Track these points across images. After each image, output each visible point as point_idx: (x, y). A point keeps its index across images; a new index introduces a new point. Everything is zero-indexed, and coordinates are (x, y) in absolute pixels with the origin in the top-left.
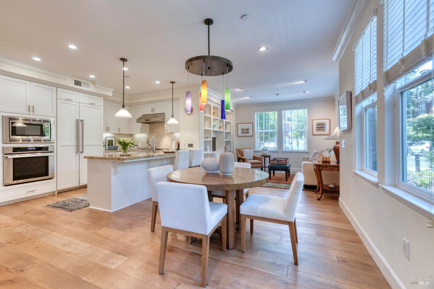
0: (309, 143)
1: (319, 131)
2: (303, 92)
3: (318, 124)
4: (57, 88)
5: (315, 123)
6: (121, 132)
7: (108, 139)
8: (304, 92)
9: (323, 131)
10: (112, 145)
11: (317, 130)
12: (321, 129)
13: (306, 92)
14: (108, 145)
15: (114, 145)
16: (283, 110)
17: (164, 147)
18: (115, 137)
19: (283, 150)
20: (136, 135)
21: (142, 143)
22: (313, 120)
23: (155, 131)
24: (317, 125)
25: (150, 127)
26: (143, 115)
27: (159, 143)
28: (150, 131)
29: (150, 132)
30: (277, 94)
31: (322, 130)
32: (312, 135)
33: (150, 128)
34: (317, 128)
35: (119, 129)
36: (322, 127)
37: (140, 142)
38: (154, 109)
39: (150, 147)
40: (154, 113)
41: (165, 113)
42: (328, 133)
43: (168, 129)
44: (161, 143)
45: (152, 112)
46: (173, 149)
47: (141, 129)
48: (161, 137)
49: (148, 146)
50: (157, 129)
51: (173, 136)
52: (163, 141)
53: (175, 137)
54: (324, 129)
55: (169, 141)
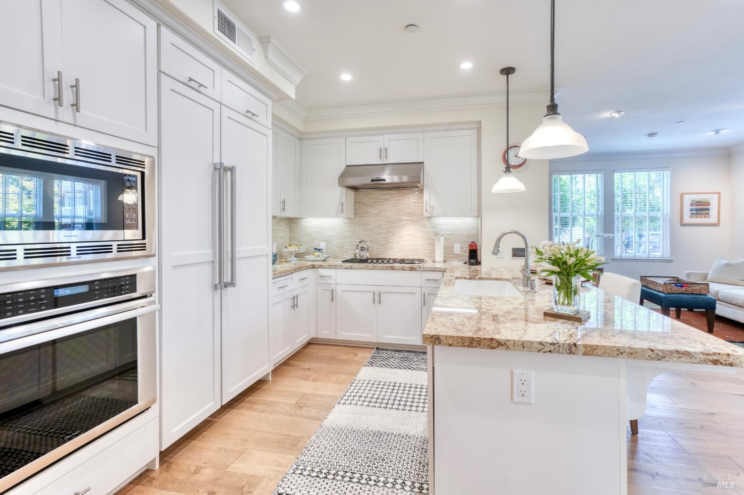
0: (674, 242)
1: (697, 217)
2: (713, 133)
3: (694, 203)
4: (158, 25)
5: (688, 200)
8: (717, 132)
9: (705, 217)
11: (692, 214)
12: (700, 212)
13: (722, 132)
16: (616, 170)
19: (616, 255)
20: (306, 220)
21: (327, 242)
22: (682, 195)
23: (373, 211)
24: (692, 205)
25: (355, 199)
26: (347, 166)
27: (388, 243)
28: (355, 210)
29: (356, 212)
30: (651, 135)
31: (703, 216)
32: (680, 225)
33: (355, 202)
34: (692, 210)
36: (702, 210)
38: (386, 150)
39: (366, 255)
40: (387, 161)
41: (423, 162)
42: (716, 221)
43: (433, 208)
44: (391, 244)
45: (381, 157)
46: (437, 261)
47: (342, 204)
48: (392, 227)
49: (360, 253)
50: (378, 205)
51: (433, 225)
52: (398, 237)
53: (439, 227)
54: (708, 214)
55: (420, 239)
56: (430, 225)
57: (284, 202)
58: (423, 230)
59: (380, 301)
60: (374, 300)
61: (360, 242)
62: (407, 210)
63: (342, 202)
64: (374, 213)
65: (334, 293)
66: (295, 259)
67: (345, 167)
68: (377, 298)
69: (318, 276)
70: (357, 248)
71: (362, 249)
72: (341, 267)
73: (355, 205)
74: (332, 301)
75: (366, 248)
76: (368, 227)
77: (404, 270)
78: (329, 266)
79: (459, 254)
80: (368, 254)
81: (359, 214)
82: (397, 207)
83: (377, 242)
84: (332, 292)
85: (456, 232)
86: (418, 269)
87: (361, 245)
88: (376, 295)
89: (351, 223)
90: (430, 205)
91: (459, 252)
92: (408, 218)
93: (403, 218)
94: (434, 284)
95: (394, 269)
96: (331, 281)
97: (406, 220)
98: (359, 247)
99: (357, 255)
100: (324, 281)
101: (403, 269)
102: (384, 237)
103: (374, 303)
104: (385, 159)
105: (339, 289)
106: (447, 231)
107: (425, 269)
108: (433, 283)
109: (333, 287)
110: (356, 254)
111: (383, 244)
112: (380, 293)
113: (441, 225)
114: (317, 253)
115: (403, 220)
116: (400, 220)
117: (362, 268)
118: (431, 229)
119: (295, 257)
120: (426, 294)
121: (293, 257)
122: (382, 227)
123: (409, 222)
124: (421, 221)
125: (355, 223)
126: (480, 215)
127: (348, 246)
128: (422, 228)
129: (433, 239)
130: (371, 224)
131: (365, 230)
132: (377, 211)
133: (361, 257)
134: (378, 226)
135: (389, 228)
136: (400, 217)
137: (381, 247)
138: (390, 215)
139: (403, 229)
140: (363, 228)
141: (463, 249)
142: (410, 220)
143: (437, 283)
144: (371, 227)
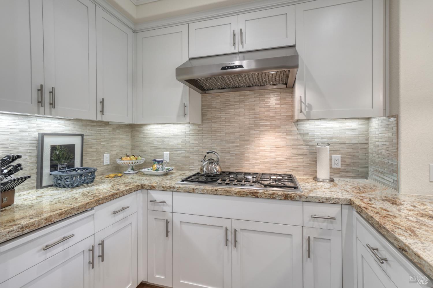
6: (106, 118)
7: (49, 142)
10: (71, 166)
14: (54, 167)
15: (77, 165)
17: (262, 167)
18: (82, 135)
20: (149, 127)
21: (172, 152)
23: (223, 115)
25: (202, 102)
26: (191, 59)
27: (243, 153)
28: (203, 115)
29: (205, 118)
33: (203, 106)
35: (99, 105)
37: (167, 150)
38: (242, 34)
39: (215, 169)
40: (243, 47)
41: (294, 46)
43: (310, 107)
44: (246, 155)
45: (234, 44)
46: (321, 180)
47: (185, 106)
48: (247, 135)
49: (208, 166)
50: (230, 109)
51: (302, 132)
52: (256, 146)
53: (310, 133)
55: (284, 149)
56: (297, 132)
57: (102, 102)
58: (289, 137)
59: (236, 241)
60: (227, 240)
61: (208, 153)
62: (266, 113)
63: (184, 104)
64: (226, 118)
65: (170, 226)
66: (132, 172)
67: (188, 59)
68: (231, 237)
69: (149, 201)
70: (204, 160)
71: (211, 161)
72: (179, 190)
73: (202, 110)
74: (167, 236)
75: (216, 159)
76: (218, 135)
77: (274, 198)
78: (163, 187)
79: (339, 169)
80: (218, 168)
81: (207, 119)
82: (254, 109)
83: (229, 152)
84: (167, 222)
85: (334, 140)
87: (209, 156)
88: (229, 233)
89: (199, 130)
90: (305, 104)
91: (339, 166)
92: (268, 123)
93: (261, 124)
95: (257, 197)
96: (166, 208)
97: (266, 126)
98: (207, 159)
99: (204, 169)
100: (156, 208)
101: (272, 197)
102: (237, 146)
103: (226, 245)
104: (240, 46)
105: (176, 219)
106: (322, 138)
107: (308, 200)
108: (324, 222)
109: (169, 216)
110: (203, 167)
111: (236, 155)
112: (235, 231)
113: (314, 131)
114: (156, 166)
115: (262, 125)
116: (257, 126)
117: (209, 192)
118: (299, 136)
119: (133, 169)
120: (312, 239)
121: (130, 170)
122: (236, 134)
123: (269, 127)
124: (286, 127)
125: (202, 130)
126: (394, 113)
127: (195, 156)
128: (287, 135)
129: (302, 149)
130: (222, 131)
131: (215, 138)
132: (229, 116)
133: (209, 171)
134: (230, 133)
135: (244, 135)
136: (258, 122)
137: (234, 158)
138: (245, 120)
139: (262, 136)
140: (212, 136)
141: (344, 161)
142: (271, 126)
143: (332, 223)
144: (222, 135)
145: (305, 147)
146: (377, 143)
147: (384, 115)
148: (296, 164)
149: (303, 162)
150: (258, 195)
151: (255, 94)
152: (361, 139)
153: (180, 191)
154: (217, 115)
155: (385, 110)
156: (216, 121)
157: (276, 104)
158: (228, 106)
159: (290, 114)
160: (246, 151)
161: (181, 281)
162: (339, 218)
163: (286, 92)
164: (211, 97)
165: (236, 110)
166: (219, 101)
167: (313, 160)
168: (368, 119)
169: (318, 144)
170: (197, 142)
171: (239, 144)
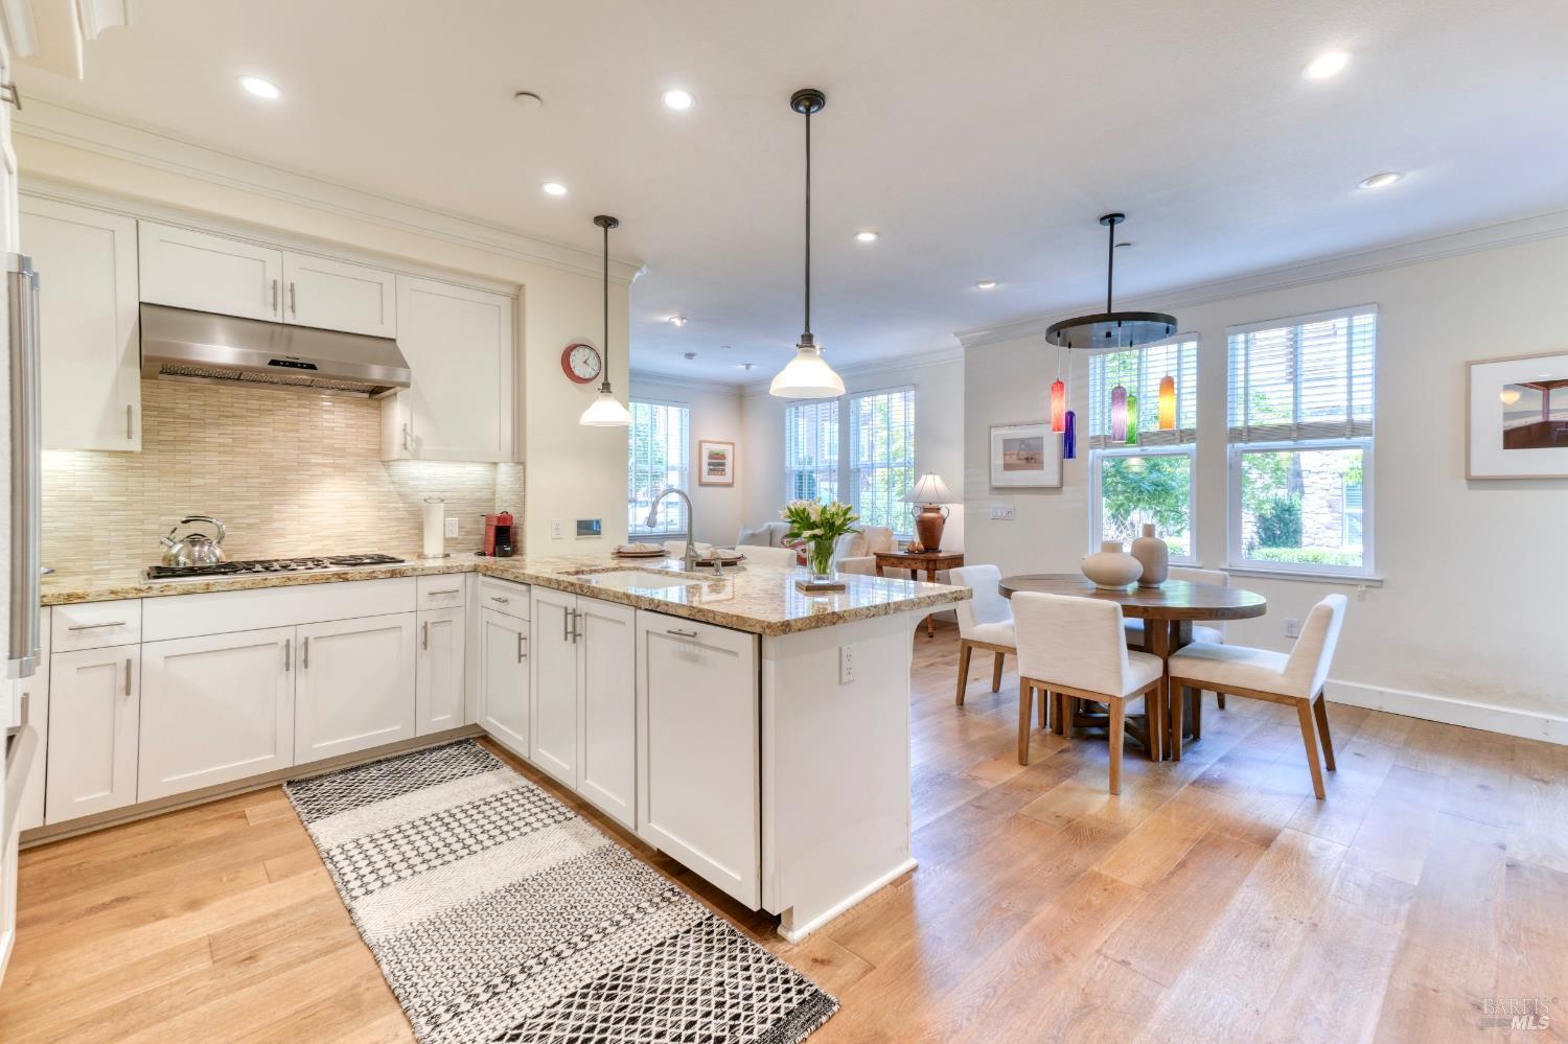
1: (714, 474)
2: (744, 367)
3: (713, 456)
5: (707, 449)
8: (748, 366)
9: (722, 475)
11: (709, 469)
12: (717, 468)
22: (701, 443)
23: (212, 437)
24: (709, 458)
26: (144, 304)
27: (267, 521)
30: (690, 356)
31: (719, 473)
32: (698, 485)
34: (709, 464)
36: (719, 464)
38: (294, 291)
39: (214, 554)
40: (294, 317)
41: (394, 340)
42: (730, 481)
43: (418, 441)
44: (276, 525)
45: (274, 306)
46: (431, 556)
47: (129, 412)
48: (280, 483)
49: (191, 550)
51: (396, 479)
53: (411, 483)
54: (723, 470)
55: (363, 509)
56: (388, 478)
58: (374, 488)
59: (306, 660)
60: (286, 663)
61: (186, 522)
62: (326, 441)
63: (130, 407)
64: (219, 445)
65: (134, 670)
67: (134, 304)
68: (294, 657)
69: (59, 629)
70: (173, 539)
71: (195, 540)
74: (126, 694)
75: (209, 536)
76: (197, 481)
79: (456, 539)
80: (220, 552)
81: (161, 443)
82: (297, 431)
84: (127, 666)
86: (409, 573)
87: (188, 529)
88: (293, 649)
90: (411, 436)
91: (456, 535)
92: (329, 461)
93: (313, 461)
94: (446, 601)
97: (324, 465)
99: (182, 559)
100: (85, 643)
101: (372, 576)
102: (252, 507)
103: (286, 669)
104: (287, 314)
105: (153, 656)
106: (431, 491)
107: (425, 573)
108: (444, 597)
109: (130, 652)
110: (175, 554)
111: (249, 524)
112: (306, 642)
113: (415, 478)
115: (317, 465)
116: (305, 464)
118: (391, 486)
120: (429, 625)
122: (249, 480)
123: (332, 469)
124: (367, 470)
125: (142, 468)
126: (522, 460)
127: (113, 534)
128: (368, 484)
129: (397, 509)
130: (210, 473)
131: (187, 489)
132: (231, 441)
133: (194, 561)
134: (234, 477)
135: (270, 483)
136: (308, 456)
137: (243, 533)
138: (273, 451)
139: (315, 486)
140: (175, 482)
141: (463, 527)
142: (335, 466)
143: (454, 598)
144: (207, 481)
145: (401, 505)
146: (505, 498)
147: (513, 461)
148: (386, 537)
149: (398, 531)
150: (349, 576)
151: (299, 399)
152: (486, 494)
153: (170, 593)
154: (192, 434)
155: (513, 454)
156: (189, 448)
157: (349, 426)
158: (227, 417)
159: (375, 447)
160: (276, 516)
161: (164, 780)
162: (462, 590)
163: (367, 405)
164: (175, 390)
165: (249, 428)
166: (201, 403)
167: (416, 528)
168: (496, 464)
169: (425, 500)
170: (124, 499)
171: (257, 503)
